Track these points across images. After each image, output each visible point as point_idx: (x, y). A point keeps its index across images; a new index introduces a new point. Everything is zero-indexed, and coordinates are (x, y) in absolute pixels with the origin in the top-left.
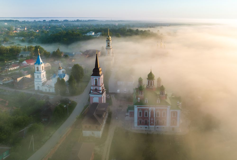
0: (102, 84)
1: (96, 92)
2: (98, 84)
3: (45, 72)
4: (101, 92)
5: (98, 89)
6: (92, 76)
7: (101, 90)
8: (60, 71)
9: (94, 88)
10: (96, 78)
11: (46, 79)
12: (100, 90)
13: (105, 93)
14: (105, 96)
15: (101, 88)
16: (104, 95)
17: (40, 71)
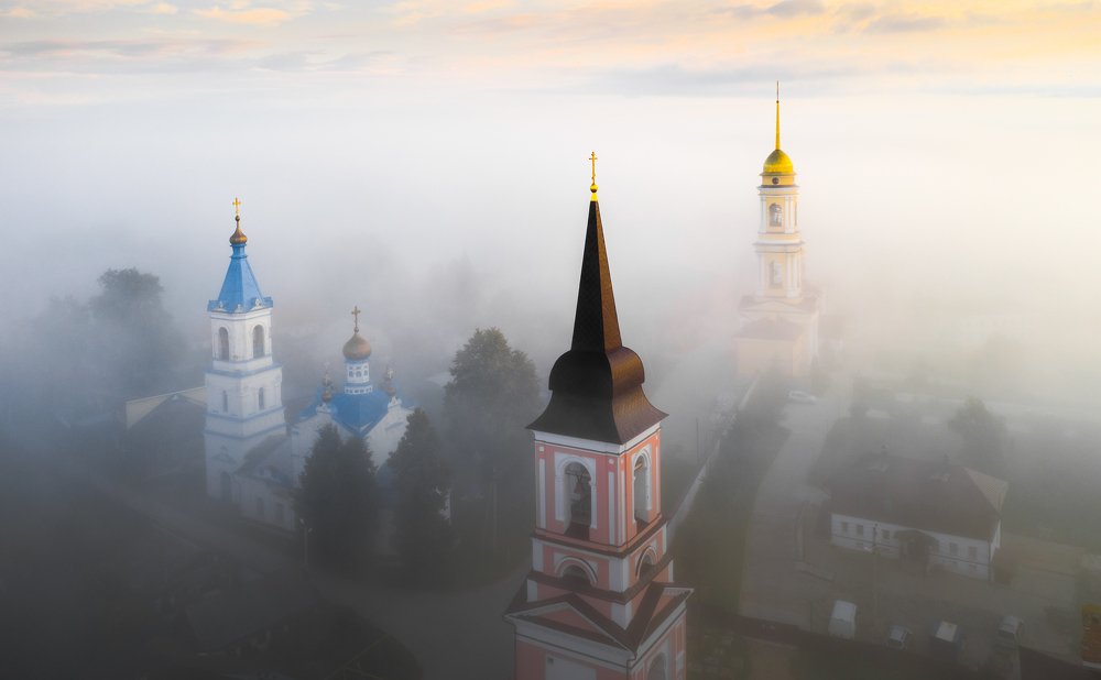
0: (641, 524)
1: (565, 606)
2: (594, 525)
3: (278, 372)
4: (625, 614)
5: (594, 581)
6: (540, 436)
7: (620, 598)
8: (355, 366)
9: (561, 560)
10: (575, 459)
11: (279, 427)
12: (613, 587)
13: (677, 620)
14: (681, 655)
15: (622, 575)
16: (664, 649)
17: (235, 362)
